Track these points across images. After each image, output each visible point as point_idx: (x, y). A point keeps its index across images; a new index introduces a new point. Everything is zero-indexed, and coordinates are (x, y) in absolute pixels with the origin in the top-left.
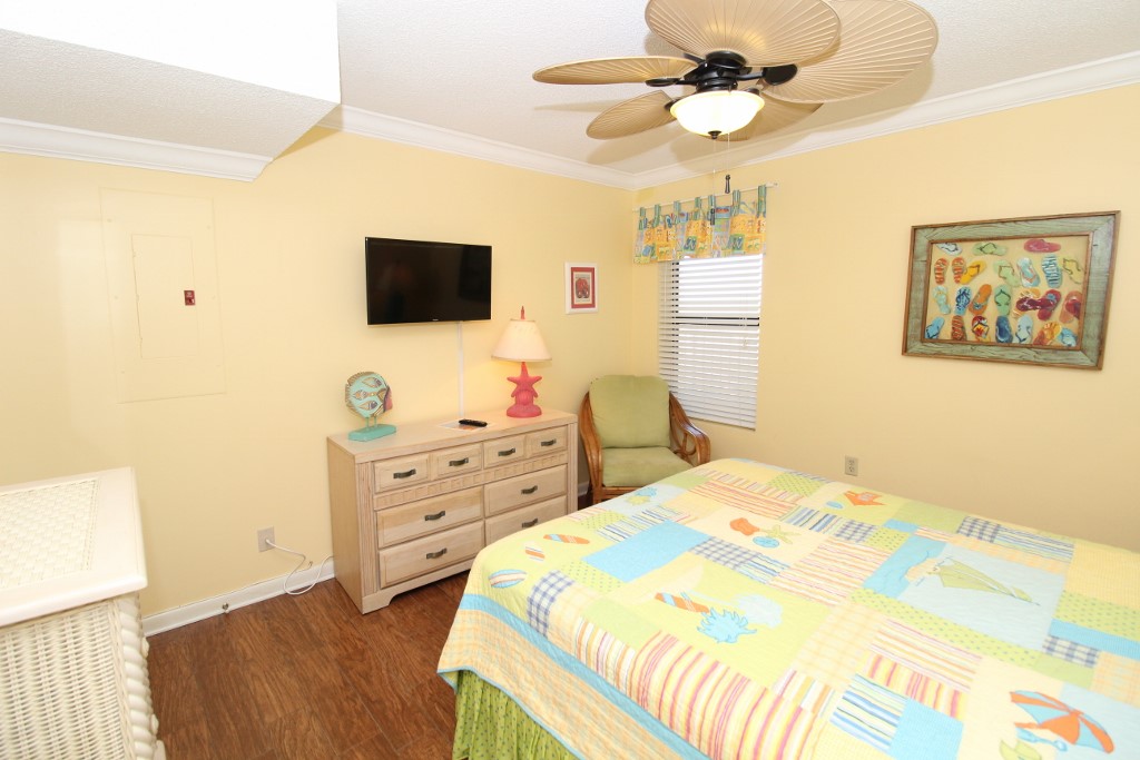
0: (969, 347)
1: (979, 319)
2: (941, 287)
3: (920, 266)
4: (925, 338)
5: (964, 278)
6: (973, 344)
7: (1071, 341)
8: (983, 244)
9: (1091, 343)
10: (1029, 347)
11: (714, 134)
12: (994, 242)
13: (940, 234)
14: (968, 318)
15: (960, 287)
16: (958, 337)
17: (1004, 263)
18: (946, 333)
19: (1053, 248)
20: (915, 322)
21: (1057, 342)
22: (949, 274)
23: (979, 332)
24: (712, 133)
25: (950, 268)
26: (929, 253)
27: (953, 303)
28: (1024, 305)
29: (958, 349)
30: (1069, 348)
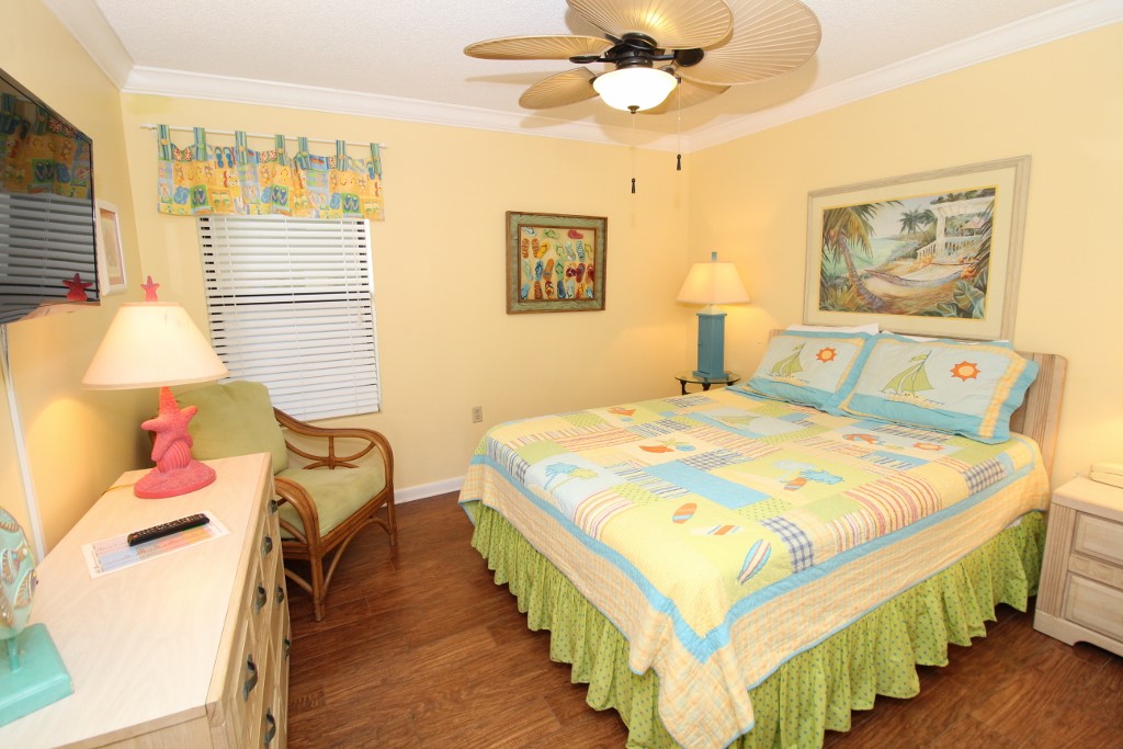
0: (545, 304)
1: (548, 283)
2: (526, 260)
3: (514, 243)
4: (521, 300)
5: (539, 254)
6: (547, 301)
7: (590, 295)
8: (548, 230)
9: (599, 295)
10: (573, 300)
11: (633, 109)
12: (554, 230)
13: (525, 219)
14: (543, 283)
15: (537, 260)
16: (539, 298)
17: (559, 245)
18: (531, 295)
19: (580, 237)
20: (515, 287)
21: (584, 296)
22: (531, 251)
23: (549, 293)
24: (631, 108)
25: (531, 247)
26: (519, 232)
27: (534, 272)
28: (570, 273)
29: (541, 305)
30: (590, 299)
